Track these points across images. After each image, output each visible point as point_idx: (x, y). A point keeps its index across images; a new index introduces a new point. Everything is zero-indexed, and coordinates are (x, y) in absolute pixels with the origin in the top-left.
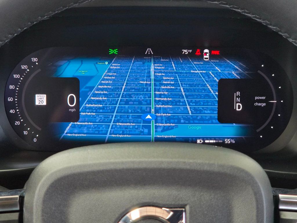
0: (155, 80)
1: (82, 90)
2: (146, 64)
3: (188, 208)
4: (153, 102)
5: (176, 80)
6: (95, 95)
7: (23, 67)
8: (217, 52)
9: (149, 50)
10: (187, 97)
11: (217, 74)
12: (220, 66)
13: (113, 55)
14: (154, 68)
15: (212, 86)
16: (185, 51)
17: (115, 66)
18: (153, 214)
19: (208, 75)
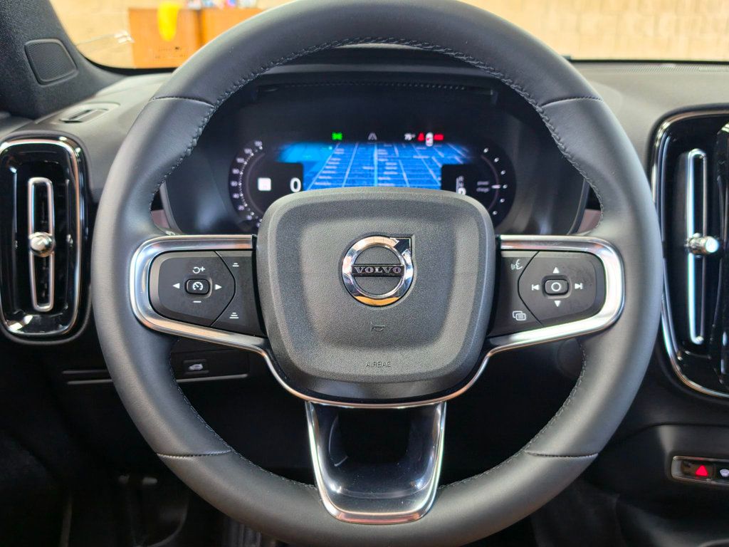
0: (378, 166)
1: (306, 175)
2: (370, 149)
3: (413, 237)
4: (376, 182)
5: (398, 166)
6: (319, 180)
7: (248, 151)
8: (440, 137)
9: (373, 136)
10: (410, 182)
11: (440, 159)
12: (443, 152)
13: (337, 141)
14: (378, 153)
15: (435, 171)
16: (408, 137)
17: (339, 151)
18: (382, 242)
19: (431, 161)
